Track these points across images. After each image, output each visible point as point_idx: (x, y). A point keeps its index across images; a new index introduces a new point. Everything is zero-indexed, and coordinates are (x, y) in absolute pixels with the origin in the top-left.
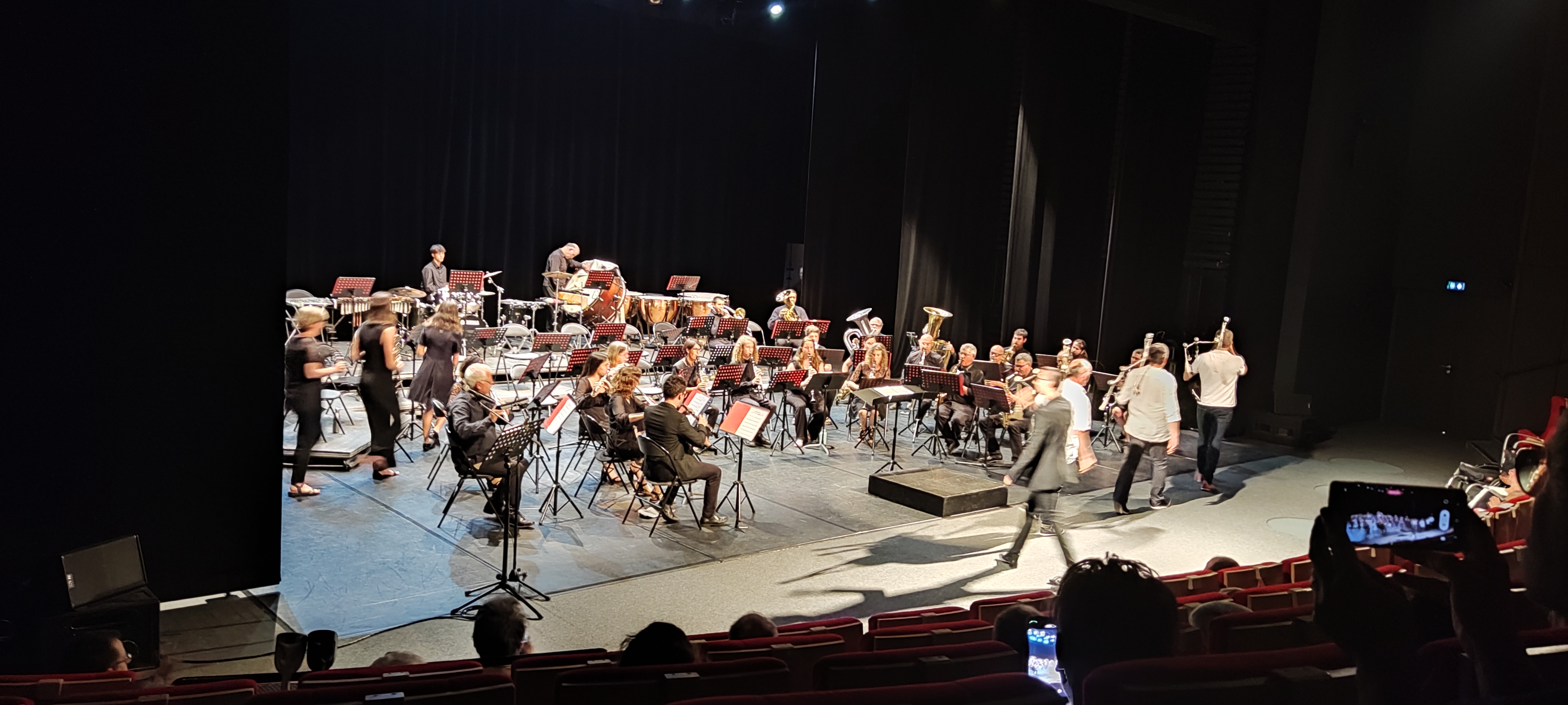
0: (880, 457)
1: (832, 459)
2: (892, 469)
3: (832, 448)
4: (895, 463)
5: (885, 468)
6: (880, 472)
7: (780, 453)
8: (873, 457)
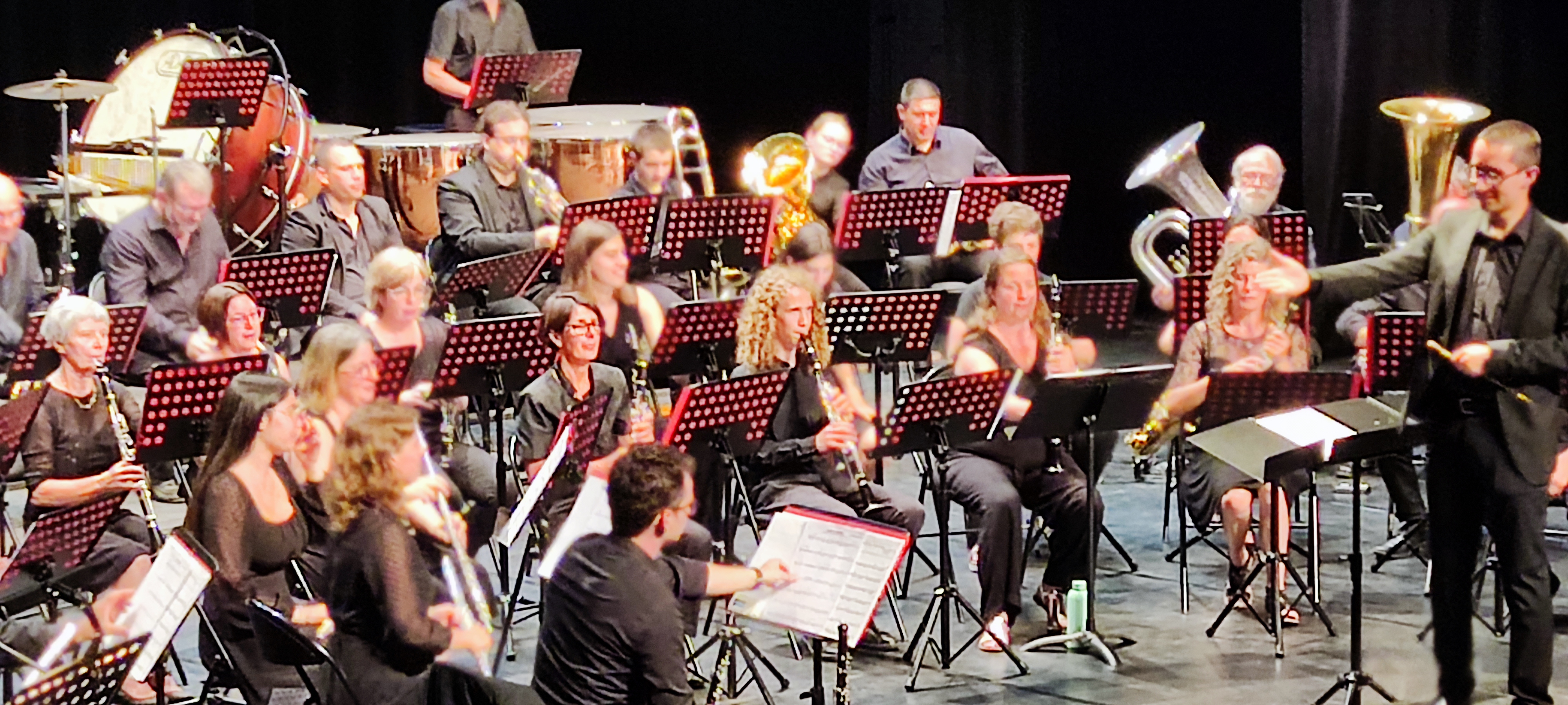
0: (1307, 661)
1: (1131, 684)
3: (1128, 642)
4: (1361, 681)
7: (937, 678)
8: (1278, 662)
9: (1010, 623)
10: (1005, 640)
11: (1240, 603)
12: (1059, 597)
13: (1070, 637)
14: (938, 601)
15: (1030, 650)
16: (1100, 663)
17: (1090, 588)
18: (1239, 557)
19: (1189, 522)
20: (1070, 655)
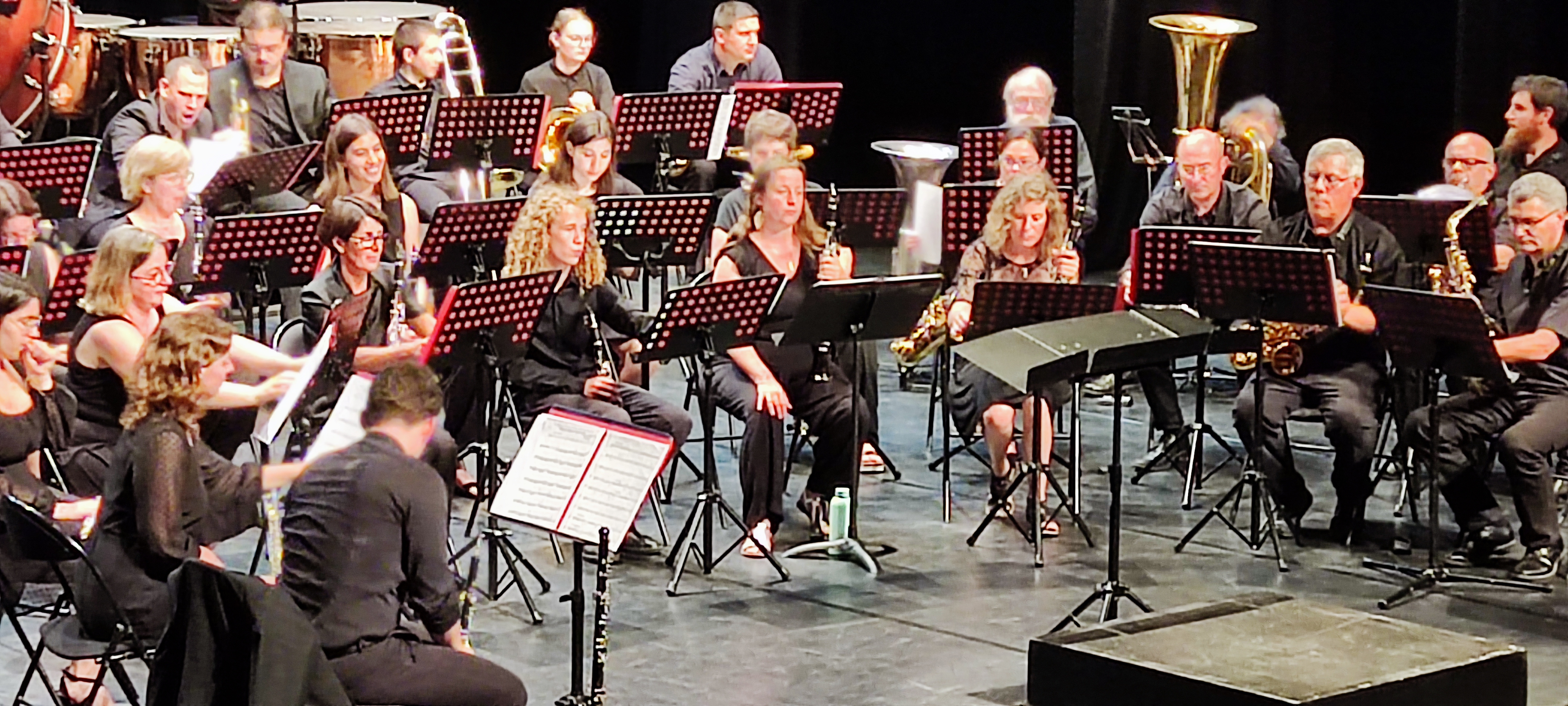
0: (1065, 571)
1: (891, 592)
2: (1112, 613)
3: (889, 550)
4: (1118, 591)
5: (1086, 612)
6: (1070, 627)
7: (699, 582)
8: (1037, 573)
9: (773, 530)
10: (768, 547)
11: (1000, 513)
12: (822, 504)
13: (832, 544)
14: (702, 505)
15: (790, 557)
16: (861, 570)
17: (853, 495)
18: (1000, 468)
19: (953, 430)
20: (832, 562)
